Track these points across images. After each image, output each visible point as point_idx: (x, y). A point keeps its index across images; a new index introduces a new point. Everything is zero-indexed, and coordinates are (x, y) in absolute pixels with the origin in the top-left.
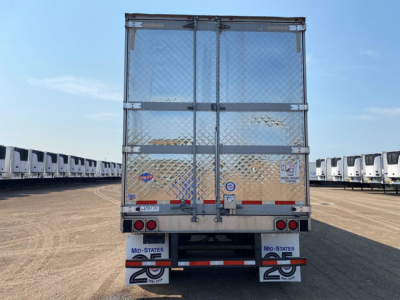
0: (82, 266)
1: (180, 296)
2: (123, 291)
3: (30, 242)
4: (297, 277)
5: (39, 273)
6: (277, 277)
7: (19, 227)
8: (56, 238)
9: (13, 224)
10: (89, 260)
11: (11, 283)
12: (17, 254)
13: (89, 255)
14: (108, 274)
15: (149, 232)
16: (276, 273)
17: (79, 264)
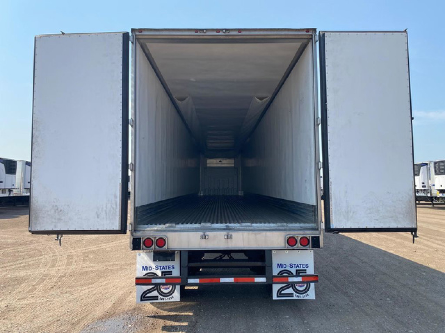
0: (94, 285)
1: (191, 314)
2: (134, 309)
3: (43, 261)
4: (311, 295)
5: (51, 292)
6: (291, 295)
7: (32, 246)
8: (70, 257)
9: (25, 244)
10: (103, 279)
11: (24, 302)
12: (29, 273)
13: (102, 274)
14: (121, 293)
15: (158, 249)
16: (290, 290)
17: (92, 284)
